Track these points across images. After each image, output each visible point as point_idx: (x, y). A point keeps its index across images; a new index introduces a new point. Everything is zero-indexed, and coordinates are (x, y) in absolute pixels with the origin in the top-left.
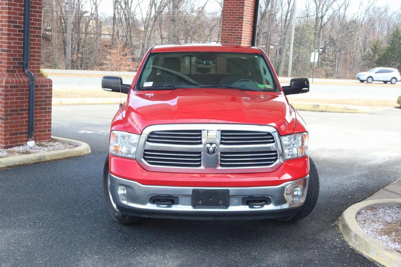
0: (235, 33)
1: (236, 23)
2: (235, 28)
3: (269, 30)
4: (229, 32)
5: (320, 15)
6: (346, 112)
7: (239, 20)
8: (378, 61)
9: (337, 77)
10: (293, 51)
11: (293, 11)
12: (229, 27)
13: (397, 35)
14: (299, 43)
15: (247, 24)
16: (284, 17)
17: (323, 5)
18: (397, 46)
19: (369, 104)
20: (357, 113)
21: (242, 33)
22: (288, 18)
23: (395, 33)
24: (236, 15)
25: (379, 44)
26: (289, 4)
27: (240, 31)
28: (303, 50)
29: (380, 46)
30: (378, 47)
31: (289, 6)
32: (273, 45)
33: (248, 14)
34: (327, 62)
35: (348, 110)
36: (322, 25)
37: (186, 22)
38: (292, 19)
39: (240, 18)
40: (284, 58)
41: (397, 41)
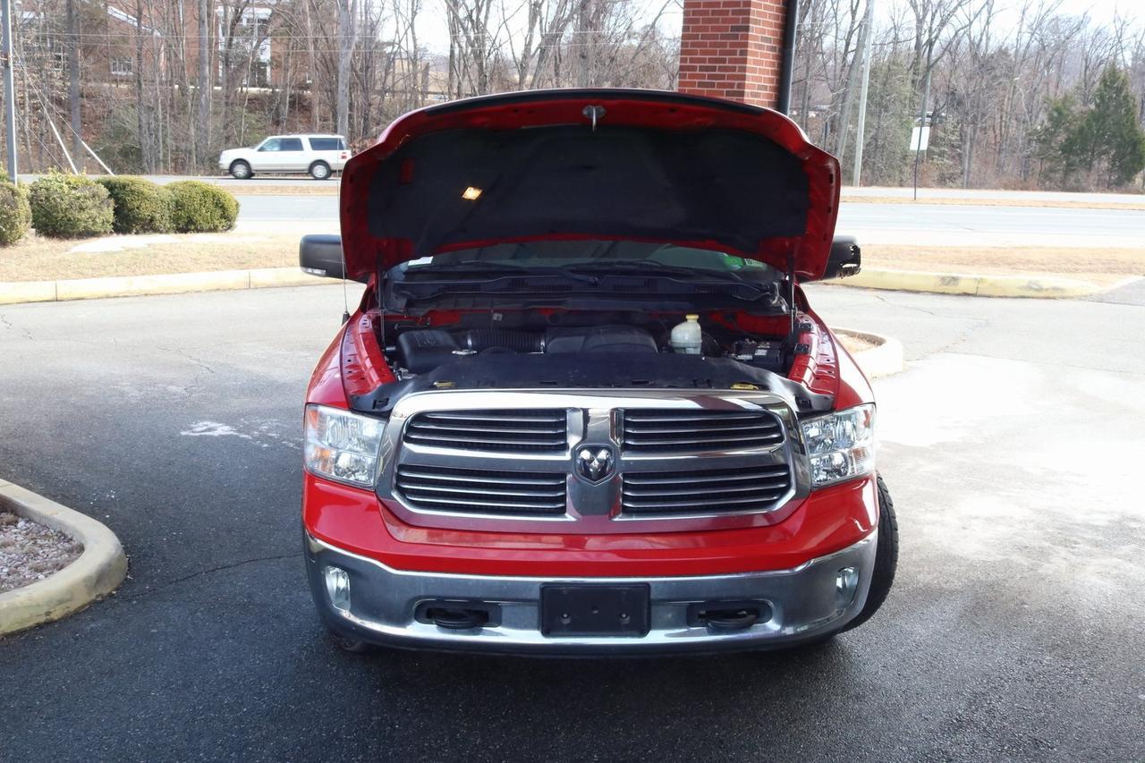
0: (722, 77)
1: (724, 45)
2: (724, 61)
3: (807, 76)
4: (703, 77)
5: (925, 39)
6: (1033, 298)
7: (736, 37)
8: (1066, 146)
9: (967, 183)
10: (866, 123)
11: (866, 29)
12: (703, 61)
13: (1113, 82)
14: (878, 104)
15: (761, 47)
16: (842, 44)
17: (934, 15)
18: (1112, 108)
19: (1071, 261)
20: (1064, 298)
21: (744, 78)
22: (852, 47)
23: (1107, 77)
24: (724, 21)
25: (1067, 104)
26: (854, 13)
27: (737, 73)
28: (888, 122)
29: (1069, 109)
30: (1065, 112)
31: (853, 18)
32: (814, 109)
33: (764, 15)
34: (943, 148)
35: (1037, 290)
36: (932, 62)
37: (612, 59)
38: (864, 46)
39: (738, 29)
40: (843, 141)
41: (1112, 97)
